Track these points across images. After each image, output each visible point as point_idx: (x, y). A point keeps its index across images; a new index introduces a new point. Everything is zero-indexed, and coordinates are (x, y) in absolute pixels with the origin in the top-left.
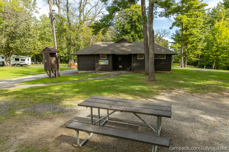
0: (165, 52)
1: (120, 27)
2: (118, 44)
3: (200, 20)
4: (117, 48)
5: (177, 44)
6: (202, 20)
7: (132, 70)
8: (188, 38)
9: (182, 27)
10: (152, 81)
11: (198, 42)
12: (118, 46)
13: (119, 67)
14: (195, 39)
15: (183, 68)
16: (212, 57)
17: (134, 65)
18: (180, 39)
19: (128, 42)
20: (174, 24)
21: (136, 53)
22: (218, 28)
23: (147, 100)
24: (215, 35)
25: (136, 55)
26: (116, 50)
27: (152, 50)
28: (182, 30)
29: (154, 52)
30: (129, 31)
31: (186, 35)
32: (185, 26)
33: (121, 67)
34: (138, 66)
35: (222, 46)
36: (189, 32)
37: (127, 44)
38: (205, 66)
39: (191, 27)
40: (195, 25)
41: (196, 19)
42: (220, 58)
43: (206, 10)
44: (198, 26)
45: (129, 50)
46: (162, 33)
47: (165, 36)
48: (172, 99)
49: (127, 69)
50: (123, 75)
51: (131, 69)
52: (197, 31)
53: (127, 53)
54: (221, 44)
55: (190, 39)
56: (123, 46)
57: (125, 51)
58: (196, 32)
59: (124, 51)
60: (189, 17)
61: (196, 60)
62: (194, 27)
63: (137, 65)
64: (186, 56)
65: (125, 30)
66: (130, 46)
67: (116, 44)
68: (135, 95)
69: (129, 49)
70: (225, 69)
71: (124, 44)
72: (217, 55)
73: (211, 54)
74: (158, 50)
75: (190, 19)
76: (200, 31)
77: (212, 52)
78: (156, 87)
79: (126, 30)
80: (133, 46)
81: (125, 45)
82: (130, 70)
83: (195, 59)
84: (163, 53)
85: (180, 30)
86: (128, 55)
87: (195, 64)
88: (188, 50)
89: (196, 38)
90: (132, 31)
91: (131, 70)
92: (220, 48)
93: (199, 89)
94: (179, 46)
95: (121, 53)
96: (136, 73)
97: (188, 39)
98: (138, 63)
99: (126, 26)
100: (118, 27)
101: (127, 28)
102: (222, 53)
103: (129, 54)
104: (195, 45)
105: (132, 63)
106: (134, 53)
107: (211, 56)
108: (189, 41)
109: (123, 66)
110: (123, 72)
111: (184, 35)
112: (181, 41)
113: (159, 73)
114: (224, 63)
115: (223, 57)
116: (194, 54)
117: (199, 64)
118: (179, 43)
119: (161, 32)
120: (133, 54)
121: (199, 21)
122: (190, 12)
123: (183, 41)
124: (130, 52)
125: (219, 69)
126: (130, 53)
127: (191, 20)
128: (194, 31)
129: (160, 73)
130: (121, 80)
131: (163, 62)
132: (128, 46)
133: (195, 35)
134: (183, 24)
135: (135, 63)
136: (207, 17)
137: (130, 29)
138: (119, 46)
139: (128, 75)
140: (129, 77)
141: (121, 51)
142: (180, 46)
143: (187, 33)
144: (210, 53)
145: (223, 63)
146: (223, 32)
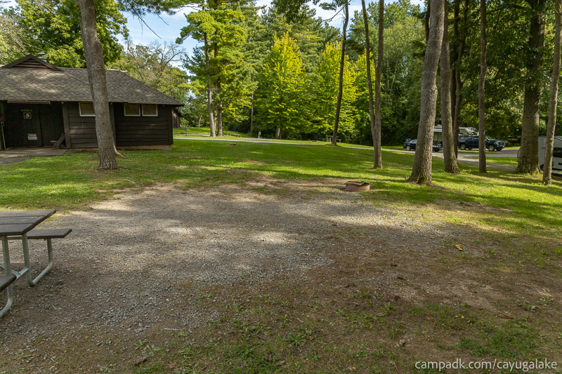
0: (154, 100)
1: (35, 20)
2: (15, 70)
3: (241, 29)
4: (13, 84)
5: (197, 82)
6: (245, 30)
7: (68, 145)
8: (219, 68)
9: (206, 43)
10: (108, 169)
11: (241, 79)
12: (16, 76)
13: (29, 138)
14: (234, 72)
15: (215, 138)
16: (272, 114)
17: (72, 131)
18: (203, 69)
19: (49, 68)
20: (185, 32)
21: (73, 100)
22: (281, 52)
23: (67, 215)
24: (274, 66)
25: (74, 105)
26: (8, 89)
27: (100, 93)
28: (206, 48)
29: (106, 98)
30: (67, 35)
31: (215, 62)
32: (212, 40)
33: (33, 137)
34: (84, 134)
35: (289, 91)
36: (221, 55)
37: (45, 74)
38: (260, 133)
39: (224, 44)
40: (232, 41)
41: (233, 25)
42: (286, 115)
43: (259, 8)
44: (238, 44)
45: (53, 91)
46: (167, 50)
47: (174, 59)
48: (131, 206)
49: (52, 144)
50: (32, 160)
51: (64, 143)
52: (237, 55)
53: (46, 99)
54: (287, 87)
55: (225, 71)
56: (32, 79)
57: (40, 94)
58: (234, 55)
59: (35, 92)
60: (219, 21)
61: (242, 119)
62: (229, 45)
63: (81, 131)
64: (220, 110)
65: (53, 31)
66: (55, 78)
67: (8, 70)
68: (40, 206)
69: (52, 87)
70: (298, 139)
71: (35, 72)
72: (280, 110)
73: (271, 108)
74: (138, 94)
75: (219, 24)
76: (241, 55)
77: (271, 102)
78: (110, 183)
79: (57, 32)
80: (65, 80)
81: (40, 75)
82: (63, 146)
83: (240, 118)
84: (150, 102)
85: (202, 48)
86: (48, 105)
87: (243, 129)
88: (221, 96)
89: (237, 70)
90: (77, 37)
91: (65, 145)
92: (285, 94)
93: (208, 179)
94: (200, 86)
95: (23, 98)
96: (79, 152)
97: (220, 70)
98: (83, 127)
99: (54, 19)
100: (29, 20)
101: (59, 26)
102: (289, 105)
103: (51, 102)
104: (234, 86)
105: (65, 126)
106: (67, 99)
107: (270, 111)
108: (223, 75)
109: (41, 137)
110: (39, 151)
111: (210, 62)
112: (205, 75)
113: (144, 150)
114: (294, 127)
115: (291, 114)
116: (237, 106)
117: (252, 129)
118: (201, 79)
119: (163, 49)
120: (63, 101)
121: (238, 31)
122: (221, 9)
123: (211, 75)
124: (56, 95)
125: (289, 139)
126: (54, 99)
127: (222, 27)
128: (230, 54)
129: (146, 150)
130: (21, 173)
131: (153, 123)
132: (50, 79)
133: (233, 63)
134: (208, 35)
135: (76, 126)
136: (260, 26)
137: (69, 32)
138: (19, 76)
139: (50, 160)
140: (50, 165)
141: (26, 91)
142: (204, 87)
143: (218, 57)
144: (268, 105)
145: (292, 126)
146: (288, 61)
